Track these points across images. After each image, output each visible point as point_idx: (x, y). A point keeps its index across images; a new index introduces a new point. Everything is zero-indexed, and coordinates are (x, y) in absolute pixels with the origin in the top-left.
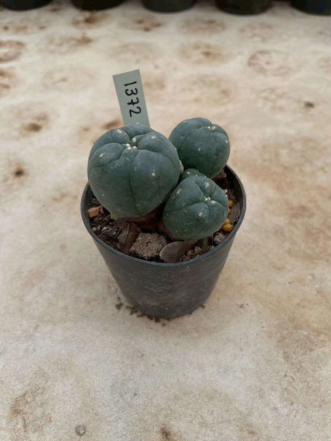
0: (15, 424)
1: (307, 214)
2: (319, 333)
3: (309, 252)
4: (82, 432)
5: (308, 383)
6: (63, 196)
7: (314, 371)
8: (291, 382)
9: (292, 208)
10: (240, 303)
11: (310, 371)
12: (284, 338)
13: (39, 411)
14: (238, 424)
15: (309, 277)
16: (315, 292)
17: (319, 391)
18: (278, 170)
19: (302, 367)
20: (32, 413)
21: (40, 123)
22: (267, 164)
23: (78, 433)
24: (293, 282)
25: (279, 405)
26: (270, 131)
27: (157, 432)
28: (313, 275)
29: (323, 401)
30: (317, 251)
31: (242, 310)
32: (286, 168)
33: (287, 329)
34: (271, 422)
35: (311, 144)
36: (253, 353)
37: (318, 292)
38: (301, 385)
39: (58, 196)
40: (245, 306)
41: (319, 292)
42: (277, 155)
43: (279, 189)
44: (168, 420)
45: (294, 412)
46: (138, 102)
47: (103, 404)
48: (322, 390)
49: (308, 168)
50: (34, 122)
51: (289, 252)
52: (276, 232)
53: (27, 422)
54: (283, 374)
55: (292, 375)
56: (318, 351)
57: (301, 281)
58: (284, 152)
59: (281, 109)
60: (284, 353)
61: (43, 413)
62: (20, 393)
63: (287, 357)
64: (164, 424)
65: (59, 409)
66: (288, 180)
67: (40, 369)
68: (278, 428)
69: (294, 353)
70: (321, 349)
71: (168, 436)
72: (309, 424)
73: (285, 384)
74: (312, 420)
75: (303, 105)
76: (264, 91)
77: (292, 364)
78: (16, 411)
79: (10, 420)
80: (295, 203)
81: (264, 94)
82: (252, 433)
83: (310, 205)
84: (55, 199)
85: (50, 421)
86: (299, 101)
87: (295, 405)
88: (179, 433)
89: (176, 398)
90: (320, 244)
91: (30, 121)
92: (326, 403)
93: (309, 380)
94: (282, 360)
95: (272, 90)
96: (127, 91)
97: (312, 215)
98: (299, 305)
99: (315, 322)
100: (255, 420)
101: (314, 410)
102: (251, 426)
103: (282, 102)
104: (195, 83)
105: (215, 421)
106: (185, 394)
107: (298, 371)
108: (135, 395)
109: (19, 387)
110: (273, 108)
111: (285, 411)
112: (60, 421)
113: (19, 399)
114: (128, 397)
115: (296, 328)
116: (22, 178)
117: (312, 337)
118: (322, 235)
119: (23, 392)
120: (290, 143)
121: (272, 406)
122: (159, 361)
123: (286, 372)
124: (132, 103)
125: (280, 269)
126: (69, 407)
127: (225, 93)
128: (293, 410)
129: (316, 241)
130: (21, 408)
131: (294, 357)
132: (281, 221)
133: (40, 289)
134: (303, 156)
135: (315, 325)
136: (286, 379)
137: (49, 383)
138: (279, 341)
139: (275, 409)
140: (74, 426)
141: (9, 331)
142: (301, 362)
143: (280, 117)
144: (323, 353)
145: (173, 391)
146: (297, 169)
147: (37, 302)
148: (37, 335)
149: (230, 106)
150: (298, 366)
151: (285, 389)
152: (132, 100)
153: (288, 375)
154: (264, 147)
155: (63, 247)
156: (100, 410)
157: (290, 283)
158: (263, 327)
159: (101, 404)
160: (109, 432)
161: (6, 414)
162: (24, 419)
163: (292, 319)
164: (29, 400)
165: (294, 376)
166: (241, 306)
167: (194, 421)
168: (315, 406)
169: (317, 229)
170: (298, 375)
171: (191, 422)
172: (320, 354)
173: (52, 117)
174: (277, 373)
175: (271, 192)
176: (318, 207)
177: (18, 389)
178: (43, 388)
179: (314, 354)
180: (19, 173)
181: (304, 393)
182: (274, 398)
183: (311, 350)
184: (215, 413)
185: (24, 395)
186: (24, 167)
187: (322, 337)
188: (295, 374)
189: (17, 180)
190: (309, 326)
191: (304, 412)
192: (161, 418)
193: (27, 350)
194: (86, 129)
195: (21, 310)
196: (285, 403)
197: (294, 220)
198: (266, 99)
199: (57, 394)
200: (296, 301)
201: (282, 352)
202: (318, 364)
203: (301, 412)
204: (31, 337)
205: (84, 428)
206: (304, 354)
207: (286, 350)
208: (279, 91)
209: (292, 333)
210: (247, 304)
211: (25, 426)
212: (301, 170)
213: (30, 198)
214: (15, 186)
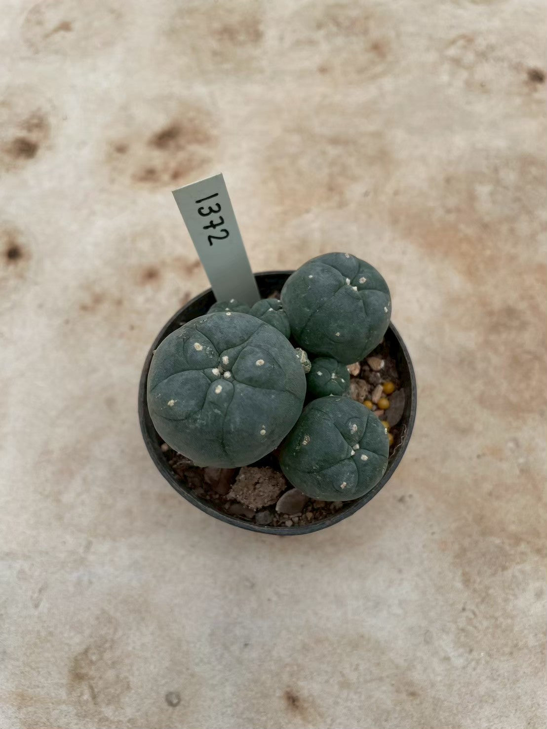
0: (79, 695)
1: (516, 323)
2: (517, 539)
3: (514, 398)
4: (175, 701)
5: (496, 619)
6: (98, 299)
7: (506, 600)
8: (471, 619)
9: (491, 314)
10: (399, 494)
11: (500, 600)
12: (464, 550)
13: (110, 674)
14: (393, 682)
15: (511, 445)
16: (517, 472)
17: (512, 631)
18: (470, 231)
19: (488, 595)
20: (101, 678)
21: (33, 137)
22: (452, 217)
23: (171, 704)
24: (484, 455)
25: (453, 654)
26: (460, 141)
27: (280, 697)
28: (516, 441)
29: (516, 646)
30: (527, 395)
31: (401, 506)
32: (485, 226)
33: (470, 536)
34: (439, 678)
35: (534, 171)
36: (418, 575)
37: (522, 471)
38: (485, 623)
39: (88, 300)
40: (407, 499)
41: (525, 471)
42: (472, 197)
43: (471, 273)
44: (294, 680)
45: (473, 664)
46: (222, 222)
47: (201, 660)
48: (516, 629)
49: (524, 227)
50: (22, 134)
51: (482, 400)
52: (462, 362)
53: (96, 690)
54: (460, 607)
55: (473, 607)
56: (515, 570)
57: (496, 452)
58: (483, 190)
59: (483, 88)
60: (464, 574)
61: (118, 677)
62: (80, 649)
63: (467, 581)
64: (289, 686)
65: (138, 670)
66: (488, 252)
67: (104, 612)
68: (450, 686)
69: (479, 573)
70: (519, 567)
71: (296, 703)
72: (493, 679)
73: (462, 623)
74: (498, 673)
75: (524, 76)
76: (453, 42)
77: (475, 591)
78: (78, 677)
79: (71, 689)
80: (497, 303)
81: (452, 52)
82: (413, 694)
83: (523, 306)
84: (84, 308)
85: (128, 688)
86: (517, 67)
87: (475, 654)
88: (311, 699)
89: (305, 648)
90: (534, 383)
91: (14, 133)
92: (520, 649)
93: (498, 614)
94: (459, 585)
95: (469, 40)
96: (202, 211)
97: (523, 326)
98: (490, 494)
99: (514, 522)
100: (417, 676)
101: (502, 659)
102: (410, 684)
103: (486, 71)
104: (319, 26)
105: (361, 680)
106: (318, 641)
107: (483, 601)
108: (246, 645)
109: (77, 639)
110: (469, 85)
111: (459, 662)
112: (142, 687)
113: (79, 657)
114: (235, 648)
115: (484, 533)
116: (21, 264)
117: (507, 548)
118: (537, 365)
119: (84, 647)
120: (496, 170)
121: (442, 654)
122: (277, 594)
123: (465, 603)
124: (212, 225)
125: (465, 431)
126: (152, 667)
127: (378, 48)
128: (472, 660)
129: (527, 376)
130: (83, 671)
131: (478, 580)
132: (470, 339)
133: (84, 480)
134: (518, 200)
135: (513, 528)
136: (465, 614)
137: (120, 633)
138: (457, 556)
139: (447, 659)
140: (163, 691)
141: (47, 553)
142: (487, 588)
143: (480, 107)
144: (522, 572)
145: (300, 637)
146: (505, 228)
147: (83, 503)
148: (91, 558)
149: (388, 83)
150: (484, 594)
151: (463, 630)
152: (211, 222)
153: (468, 607)
154: (448, 180)
155: (110, 402)
156: (197, 669)
157: (479, 457)
158: (433, 533)
159: (197, 660)
160: (212, 700)
161: (64, 681)
162: (91, 688)
163: (480, 519)
164: (94, 658)
165: (476, 610)
166: (401, 500)
167: (331, 681)
168: (503, 654)
169: (529, 352)
170: (482, 607)
171: (327, 682)
172: (517, 574)
173: (53, 121)
174: (452, 605)
175: (457, 282)
176: (535, 308)
177: (76, 642)
178: (113, 641)
179: (508, 574)
180: (14, 254)
181: (489, 636)
182: (446, 644)
183: (504, 568)
184: (361, 668)
185: (86, 652)
186: (21, 240)
187: (523, 547)
188: (477, 606)
189: (11, 268)
190: (503, 530)
191: (487, 662)
192: (285, 677)
193: (79, 583)
194: (121, 149)
195: (60, 518)
196: (461, 650)
197: (493, 338)
198: (457, 62)
199: (134, 648)
200: (487, 487)
201: (460, 572)
202: (513, 590)
203: (483, 662)
204: (81, 562)
205: (178, 697)
206: (494, 574)
207: (467, 569)
208: (481, 43)
209: (477, 542)
210: (411, 496)
211: (94, 697)
212: (512, 231)
213: (41, 306)
214: (12, 283)
